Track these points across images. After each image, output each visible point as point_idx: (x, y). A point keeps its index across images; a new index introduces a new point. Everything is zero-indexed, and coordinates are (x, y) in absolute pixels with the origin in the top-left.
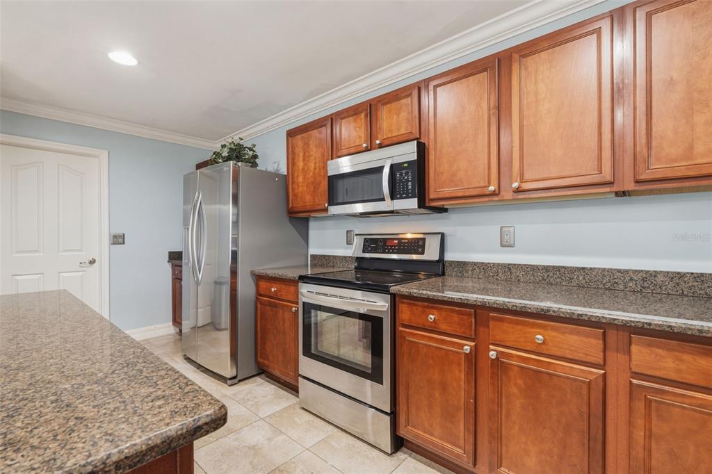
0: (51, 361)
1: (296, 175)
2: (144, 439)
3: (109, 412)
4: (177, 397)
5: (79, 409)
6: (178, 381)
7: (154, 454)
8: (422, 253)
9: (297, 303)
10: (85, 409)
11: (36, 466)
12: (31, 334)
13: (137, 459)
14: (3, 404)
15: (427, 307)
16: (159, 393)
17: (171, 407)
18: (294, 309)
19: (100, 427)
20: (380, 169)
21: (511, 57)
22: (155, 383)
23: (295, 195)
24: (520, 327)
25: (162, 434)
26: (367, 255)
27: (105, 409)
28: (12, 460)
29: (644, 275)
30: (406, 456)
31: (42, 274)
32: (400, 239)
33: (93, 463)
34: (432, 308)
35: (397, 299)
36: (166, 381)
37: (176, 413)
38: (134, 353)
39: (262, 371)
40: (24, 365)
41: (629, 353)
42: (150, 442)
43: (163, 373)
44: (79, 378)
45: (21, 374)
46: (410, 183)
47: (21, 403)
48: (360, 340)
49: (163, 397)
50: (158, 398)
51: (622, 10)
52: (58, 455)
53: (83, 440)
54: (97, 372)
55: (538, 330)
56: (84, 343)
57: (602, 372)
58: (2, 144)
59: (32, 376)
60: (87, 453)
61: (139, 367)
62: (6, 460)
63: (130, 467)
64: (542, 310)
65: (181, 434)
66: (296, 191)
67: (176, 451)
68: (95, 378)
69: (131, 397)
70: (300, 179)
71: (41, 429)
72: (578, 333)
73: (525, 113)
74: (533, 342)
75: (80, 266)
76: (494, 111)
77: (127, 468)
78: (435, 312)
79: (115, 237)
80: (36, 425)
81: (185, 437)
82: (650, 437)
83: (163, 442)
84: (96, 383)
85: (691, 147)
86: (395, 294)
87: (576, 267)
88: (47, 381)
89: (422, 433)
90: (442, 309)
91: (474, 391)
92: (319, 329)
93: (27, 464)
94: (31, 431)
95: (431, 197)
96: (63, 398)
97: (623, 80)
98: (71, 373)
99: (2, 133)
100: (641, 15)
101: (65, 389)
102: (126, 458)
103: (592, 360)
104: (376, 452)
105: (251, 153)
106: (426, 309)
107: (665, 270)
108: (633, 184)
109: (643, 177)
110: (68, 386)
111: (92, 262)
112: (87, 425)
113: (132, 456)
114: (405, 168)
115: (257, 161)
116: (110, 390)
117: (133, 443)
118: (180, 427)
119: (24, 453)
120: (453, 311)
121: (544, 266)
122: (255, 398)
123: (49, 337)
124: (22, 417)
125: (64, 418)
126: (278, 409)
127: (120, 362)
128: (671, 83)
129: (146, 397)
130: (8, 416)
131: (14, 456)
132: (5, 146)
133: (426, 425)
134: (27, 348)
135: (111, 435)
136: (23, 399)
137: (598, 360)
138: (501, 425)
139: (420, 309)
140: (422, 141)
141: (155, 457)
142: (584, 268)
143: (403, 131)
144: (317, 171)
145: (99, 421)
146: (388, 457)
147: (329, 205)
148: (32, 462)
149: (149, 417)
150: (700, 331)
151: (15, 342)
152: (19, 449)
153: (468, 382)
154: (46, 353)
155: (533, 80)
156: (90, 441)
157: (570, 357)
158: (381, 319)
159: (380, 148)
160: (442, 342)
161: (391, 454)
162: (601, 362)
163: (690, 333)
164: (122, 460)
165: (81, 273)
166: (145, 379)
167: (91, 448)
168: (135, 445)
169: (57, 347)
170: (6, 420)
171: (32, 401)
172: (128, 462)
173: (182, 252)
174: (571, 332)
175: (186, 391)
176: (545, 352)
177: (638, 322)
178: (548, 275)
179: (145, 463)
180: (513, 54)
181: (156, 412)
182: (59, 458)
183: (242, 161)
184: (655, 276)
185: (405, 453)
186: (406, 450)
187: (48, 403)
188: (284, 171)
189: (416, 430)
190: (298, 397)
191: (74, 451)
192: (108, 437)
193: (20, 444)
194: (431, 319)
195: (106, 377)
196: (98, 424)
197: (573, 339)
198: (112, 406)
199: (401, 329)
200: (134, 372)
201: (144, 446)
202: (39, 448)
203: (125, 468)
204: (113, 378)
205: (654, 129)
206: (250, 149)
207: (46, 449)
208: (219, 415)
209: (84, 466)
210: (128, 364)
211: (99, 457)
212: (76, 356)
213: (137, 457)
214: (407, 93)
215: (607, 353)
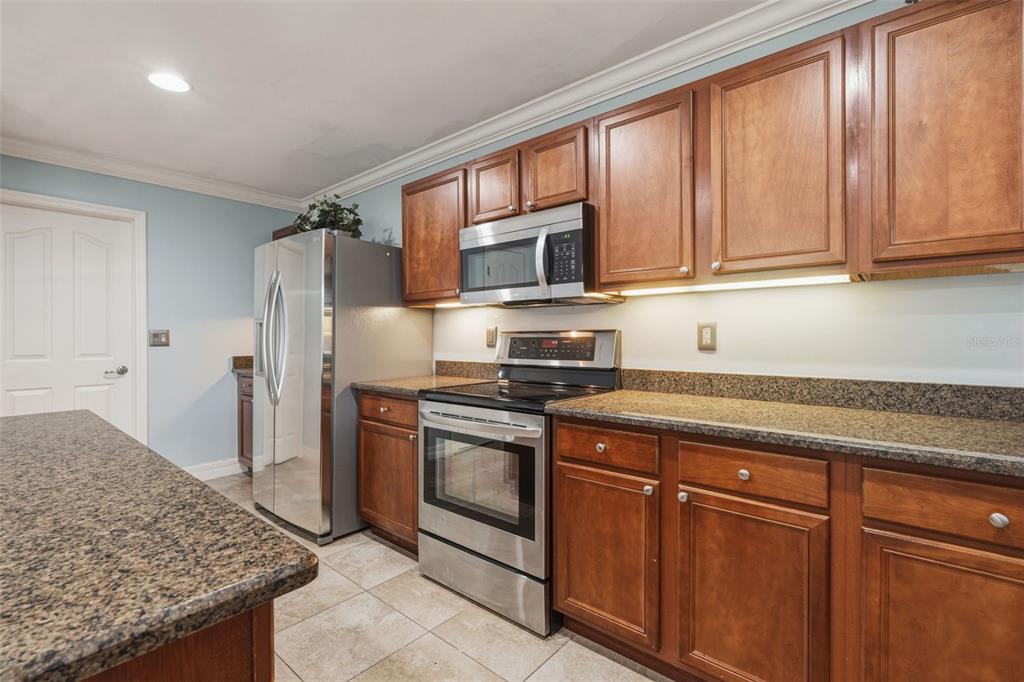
0: (78, 502)
1: (415, 247)
2: (211, 593)
3: (163, 563)
4: (252, 545)
5: (123, 559)
6: (253, 526)
7: (223, 613)
8: (591, 358)
9: (415, 428)
10: (132, 560)
11: (75, 625)
12: (47, 468)
13: (204, 618)
14: (22, 555)
15: (595, 432)
16: (228, 540)
17: (245, 556)
18: (411, 436)
19: (153, 581)
20: (532, 241)
21: (709, 89)
22: (222, 528)
23: (414, 277)
24: (719, 459)
25: (234, 588)
26: (516, 361)
27: (157, 560)
28: (44, 619)
29: (888, 389)
30: (567, 639)
31: (50, 388)
32: (560, 340)
33: (148, 621)
34: (602, 434)
35: (554, 422)
36: (235, 526)
37: (251, 563)
38: (191, 491)
39: (368, 526)
40: (43, 508)
41: (860, 491)
42: (219, 598)
43: (232, 516)
44: (119, 523)
45: (40, 519)
46: (573, 262)
47: (46, 554)
48: (505, 481)
49: (234, 545)
50: (227, 547)
51: (856, 29)
52: (101, 613)
53: (132, 596)
54: (144, 516)
55: (742, 463)
56: (122, 481)
57: (827, 518)
58: (3, 203)
59: (55, 522)
60: (139, 610)
61: (199, 509)
62: (35, 619)
63: (194, 628)
64: (748, 435)
65: (259, 589)
66: (415, 271)
67: (252, 610)
68: (141, 524)
69: (190, 545)
70: (421, 255)
71: (76, 583)
72: (795, 466)
73: (730, 167)
74: (736, 478)
75: (105, 377)
76: (686, 163)
77: (190, 628)
78: (606, 439)
79: (156, 335)
80: (69, 579)
81: (263, 594)
82: (888, 604)
83: (235, 598)
84: (143, 529)
85: (946, 216)
86: (551, 416)
87: (799, 378)
88: (76, 528)
89: (588, 607)
90: (615, 435)
91: (657, 547)
92: (447, 467)
93: (63, 623)
94: (63, 586)
95: (603, 280)
96: (100, 547)
97: (858, 123)
98: (108, 517)
99: (2, 187)
100: (881, 35)
101: (103, 537)
102: (189, 616)
103: (812, 501)
104: (526, 634)
105: (351, 217)
106: (593, 436)
107: (915, 381)
108: (871, 264)
109: (884, 255)
110: (106, 533)
111: (123, 371)
112: (136, 579)
113: (197, 613)
114: (567, 241)
115: (360, 227)
116: (163, 538)
117: (197, 598)
118: (257, 580)
119: (58, 611)
120: (629, 438)
121: (757, 377)
122: (357, 562)
123: (72, 472)
124: (48, 570)
125: (105, 571)
126: (388, 578)
127: (173, 503)
128: (919, 129)
129: (211, 545)
130: (30, 569)
131: (45, 614)
132: (6, 206)
133: (594, 594)
134: (44, 486)
135: (168, 589)
136: (46, 550)
137: (819, 501)
138: (694, 593)
139: (586, 435)
140: (590, 202)
141: (225, 617)
142: (809, 380)
143: (564, 188)
144: (445, 242)
145: (150, 573)
146: (541, 641)
147: (462, 291)
148: (69, 620)
149: (215, 569)
150: (950, 461)
151: (25, 478)
152: (50, 606)
153: (649, 534)
154: (70, 492)
155: (740, 121)
156: (142, 596)
157: (784, 498)
158: (532, 450)
159: (532, 211)
160: (616, 480)
161: (546, 637)
162: (824, 504)
163: (936, 463)
164: (184, 618)
165: (107, 387)
166: (209, 524)
167: (143, 604)
168: (200, 601)
169: (85, 485)
170: (29, 573)
171: (59, 551)
172: (192, 622)
173: (252, 357)
174: (786, 465)
175: (263, 537)
176: (751, 492)
177: (871, 450)
178: (762, 389)
179: (212, 624)
180: (712, 85)
181: (224, 563)
182: (103, 616)
183: (338, 229)
184: (903, 389)
185: (565, 635)
186: (567, 631)
187: (82, 554)
188: (398, 242)
189: (580, 603)
190: (417, 560)
191: (122, 608)
192: (164, 592)
193: (51, 600)
194: (600, 448)
195: (156, 521)
196: (149, 578)
197: (788, 474)
198: (167, 557)
199: (559, 463)
200: (193, 515)
201: (211, 603)
202: (76, 605)
203: (187, 629)
204: (166, 522)
205: (898, 191)
206: (351, 211)
207: (85, 606)
208: (308, 567)
209: (136, 624)
210: (184, 507)
211: (155, 615)
212: (112, 496)
213: (203, 615)
214: (568, 136)
215: (833, 493)
